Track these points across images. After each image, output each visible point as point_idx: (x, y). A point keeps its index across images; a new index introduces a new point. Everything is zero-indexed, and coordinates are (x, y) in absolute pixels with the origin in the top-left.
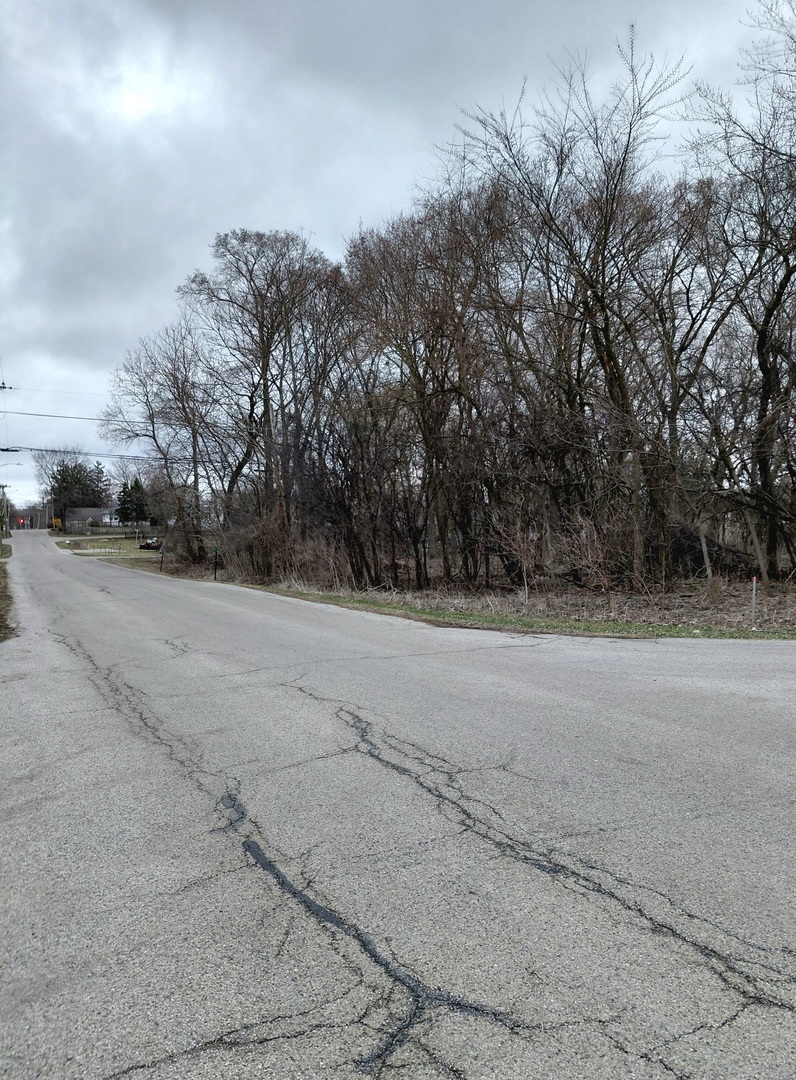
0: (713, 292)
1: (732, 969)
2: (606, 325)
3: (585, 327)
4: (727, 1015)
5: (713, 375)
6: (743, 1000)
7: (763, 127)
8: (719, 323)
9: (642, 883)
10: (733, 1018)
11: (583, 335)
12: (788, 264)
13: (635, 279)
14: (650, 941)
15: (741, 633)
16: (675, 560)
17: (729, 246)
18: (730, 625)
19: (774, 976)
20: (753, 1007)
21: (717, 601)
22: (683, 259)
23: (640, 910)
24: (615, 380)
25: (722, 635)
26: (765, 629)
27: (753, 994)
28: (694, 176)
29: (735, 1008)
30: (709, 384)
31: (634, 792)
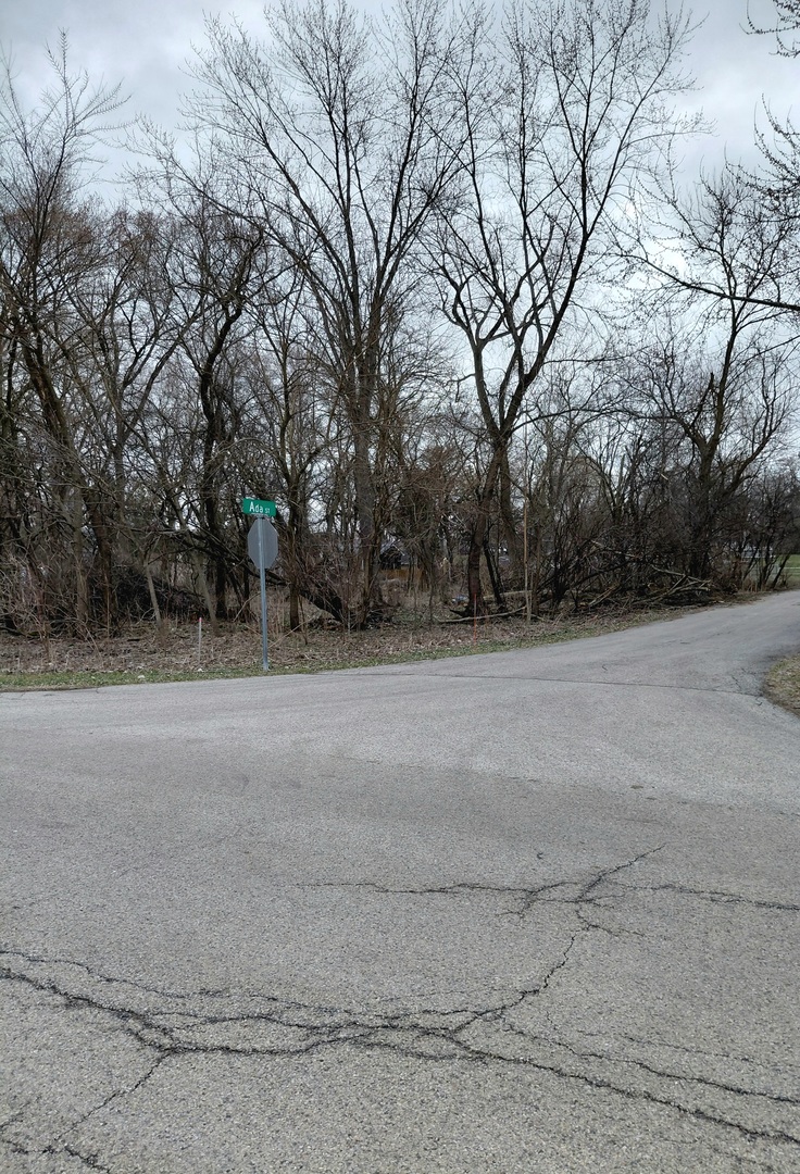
0: (157, 330)
1: (148, 1026)
2: (40, 347)
3: (15, 345)
4: (142, 1074)
5: (159, 412)
6: (157, 1054)
7: (202, 174)
8: (164, 360)
9: (58, 957)
10: (147, 1077)
11: (13, 355)
12: (227, 313)
13: (73, 303)
14: (61, 1018)
15: (188, 675)
16: (123, 601)
17: (171, 286)
18: (177, 667)
19: (190, 1021)
20: (167, 1060)
21: (166, 645)
22: (126, 291)
23: (54, 987)
24: (52, 405)
25: (167, 679)
26: (211, 670)
27: (168, 1046)
28: (135, 208)
29: (149, 1065)
30: (155, 420)
31: (57, 859)
